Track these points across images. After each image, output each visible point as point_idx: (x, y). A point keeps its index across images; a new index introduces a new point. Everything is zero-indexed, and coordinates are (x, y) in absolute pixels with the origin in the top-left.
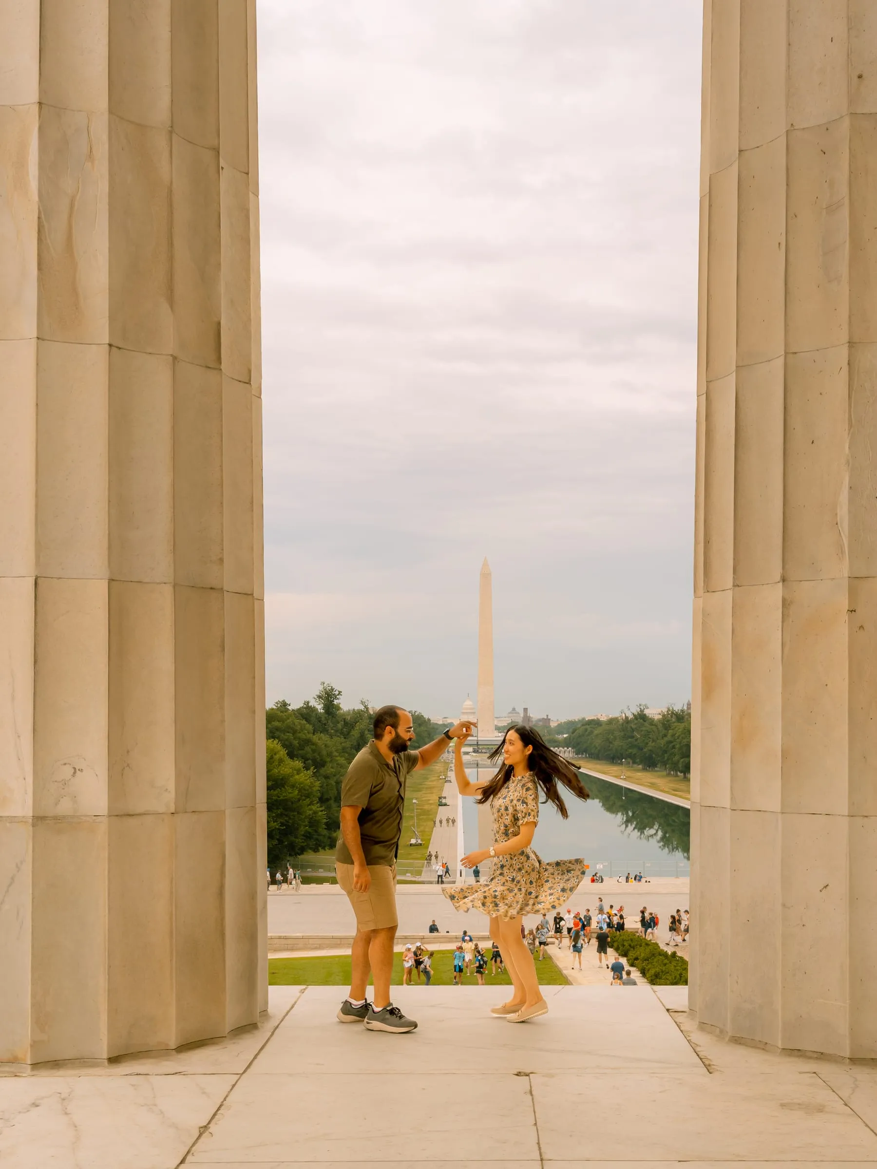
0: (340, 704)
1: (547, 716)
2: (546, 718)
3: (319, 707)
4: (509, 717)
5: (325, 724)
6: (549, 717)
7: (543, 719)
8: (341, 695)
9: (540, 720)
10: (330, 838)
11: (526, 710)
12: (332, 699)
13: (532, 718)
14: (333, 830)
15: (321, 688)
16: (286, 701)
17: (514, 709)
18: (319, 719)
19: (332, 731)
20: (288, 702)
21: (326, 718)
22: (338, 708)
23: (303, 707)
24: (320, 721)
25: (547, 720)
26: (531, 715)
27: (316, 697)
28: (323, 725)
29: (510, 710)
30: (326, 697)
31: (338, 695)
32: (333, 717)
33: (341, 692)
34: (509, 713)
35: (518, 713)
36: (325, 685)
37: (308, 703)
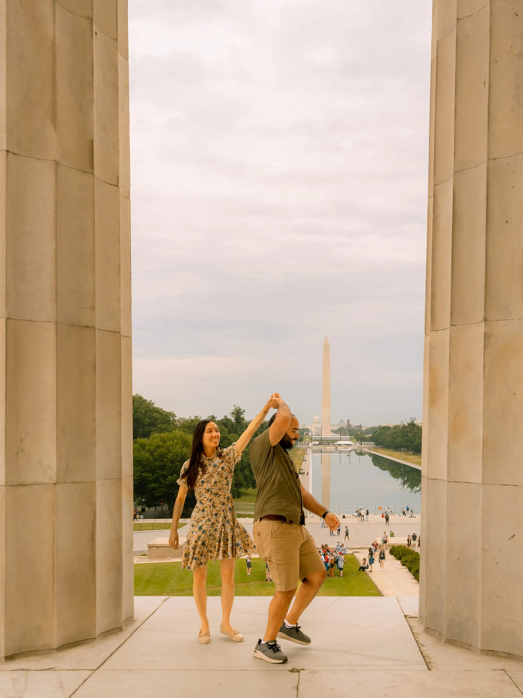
0: (244, 417)
1: (360, 424)
2: (359, 425)
3: (233, 419)
4: (339, 425)
5: (236, 429)
6: (361, 425)
7: (358, 426)
8: (245, 412)
9: (356, 427)
10: (237, 492)
11: (348, 421)
12: (240, 414)
13: (352, 425)
14: (239, 487)
15: (234, 408)
16: (214, 415)
17: (342, 420)
18: (232, 425)
20: (215, 416)
21: (236, 425)
22: (243, 419)
23: (223, 419)
24: (233, 427)
25: (360, 427)
26: (351, 424)
27: (231, 413)
28: (235, 429)
29: (340, 421)
30: (236, 413)
31: (243, 412)
32: (240, 424)
33: (245, 411)
34: (339, 423)
35: (344, 423)
36: (236, 407)
37: (226, 416)
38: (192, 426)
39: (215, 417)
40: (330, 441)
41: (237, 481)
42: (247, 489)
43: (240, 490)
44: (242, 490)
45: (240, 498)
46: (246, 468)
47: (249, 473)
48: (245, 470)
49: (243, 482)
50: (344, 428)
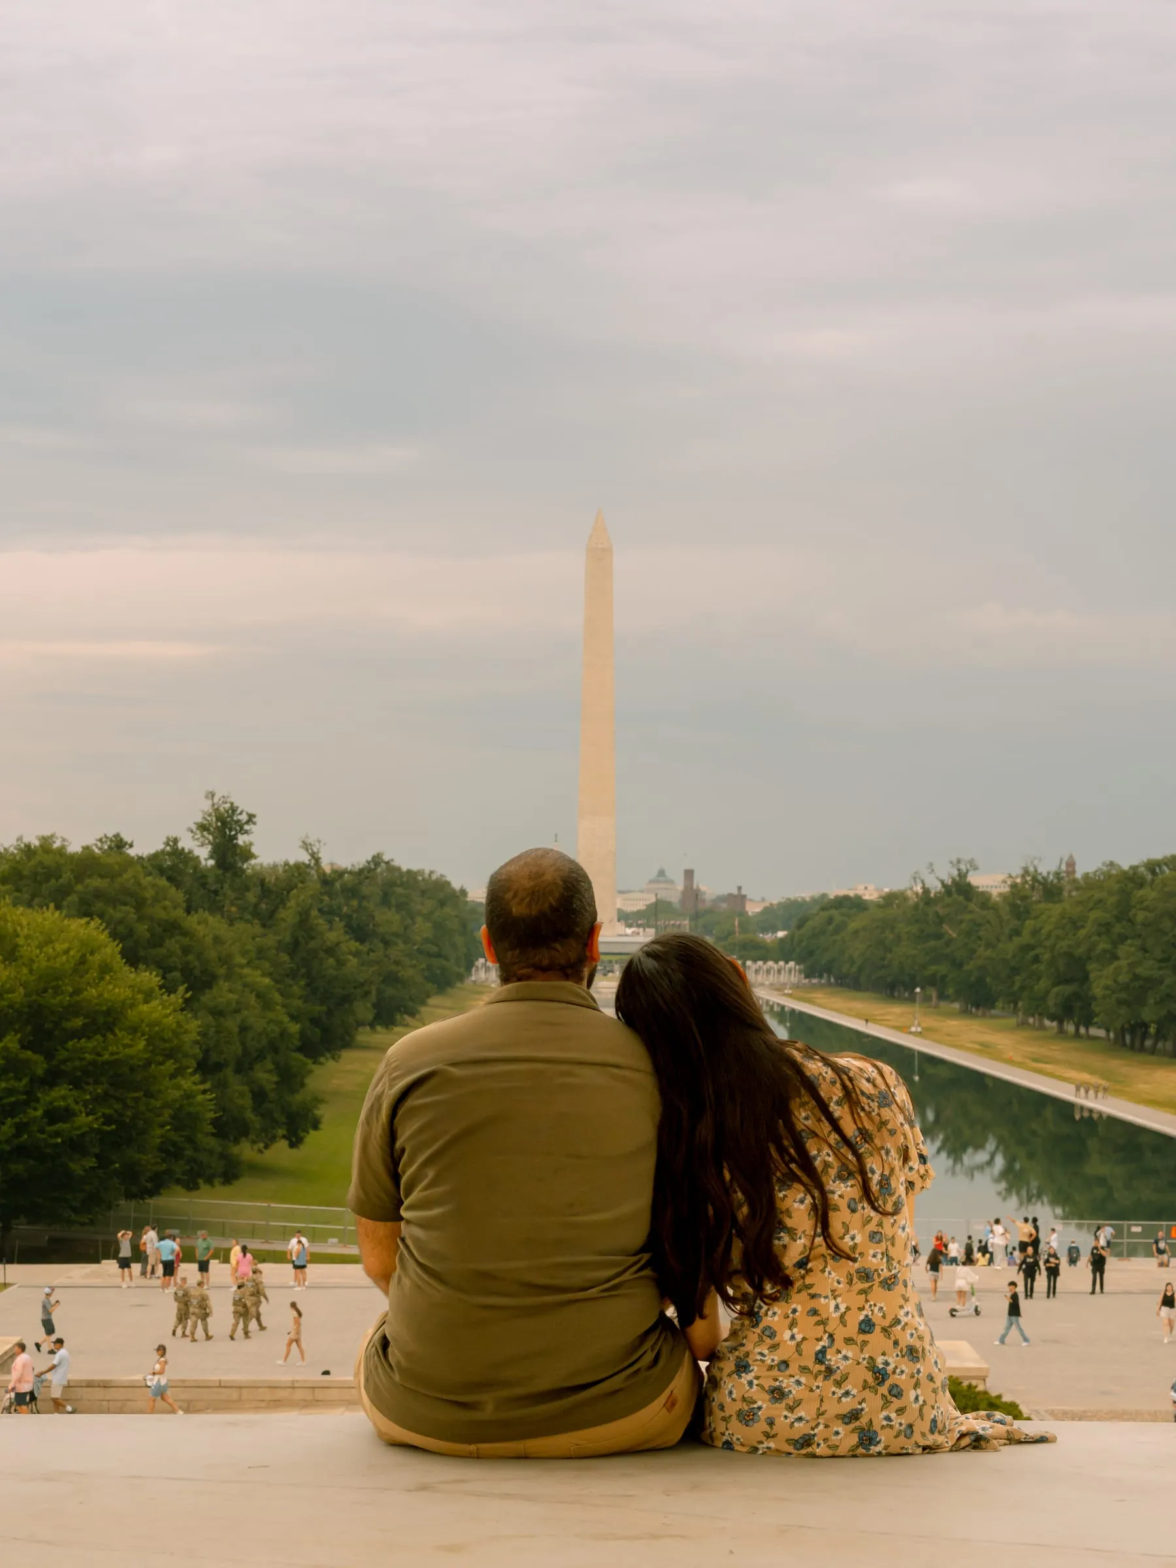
0: (251, 844)
1: (740, 888)
2: (735, 892)
3: (203, 853)
4: (648, 891)
5: (216, 892)
6: (743, 892)
7: (730, 895)
8: (254, 823)
9: (722, 899)
10: (223, 1156)
11: (689, 874)
12: (233, 833)
13: (705, 893)
14: (232, 1138)
15: (207, 806)
16: (123, 835)
17: (662, 873)
18: (201, 877)
19: (234, 909)
20: (127, 838)
21: (217, 876)
22: (247, 855)
23: (163, 851)
24: (204, 885)
25: (739, 899)
26: (703, 888)
27: (194, 827)
28: (212, 895)
29: (655, 873)
30: (217, 827)
31: (247, 822)
32: (235, 874)
33: (254, 816)
34: (651, 882)
35: (672, 882)
36: (216, 800)
37: (176, 841)
38: (25, 873)
39: (126, 843)
40: (614, 958)
41: (224, 1110)
42: (266, 1147)
43: (235, 1150)
44: (246, 1151)
45: (237, 1184)
46: (260, 1057)
47: (275, 1079)
48: (257, 1066)
49: (250, 1115)
50: (670, 903)
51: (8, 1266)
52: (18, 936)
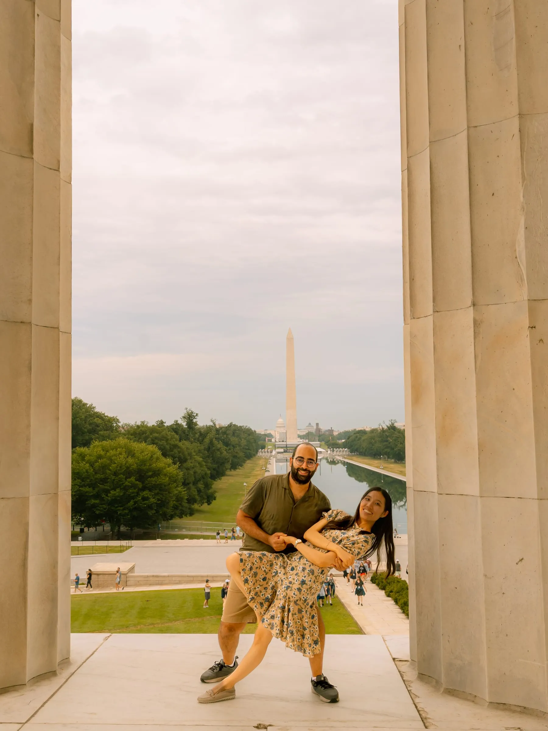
0: (197, 421)
1: (331, 428)
2: (330, 429)
3: (184, 424)
4: (306, 429)
5: (188, 435)
6: (332, 429)
7: (329, 430)
8: (198, 416)
9: (327, 431)
10: (190, 509)
11: (317, 424)
12: (192, 419)
14: (192, 503)
15: (185, 412)
16: (163, 420)
17: (310, 424)
18: (184, 431)
19: (192, 439)
21: (188, 430)
22: (196, 424)
23: (173, 424)
24: (184, 433)
25: (331, 431)
26: (321, 428)
27: (182, 417)
29: (308, 424)
30: (188, 417)
31: (196, 416)
32: (193, 430)
33: (198, 414)
34: (307, 426)
35: (313, 426)
36: (188, 410)
37: (177, 421)
38: (137, 433)
39: (164, 422)
41: (190, 496)
42: (201, 505)
43: (193, 506)
44: (196, 506)
45: (193, 516)
46: (200, 480)
47: (204, 486)
48: (199, 483)
49: (197, 497)
50: (312, 432)
51: (132, 541)
52: (135, 450)
